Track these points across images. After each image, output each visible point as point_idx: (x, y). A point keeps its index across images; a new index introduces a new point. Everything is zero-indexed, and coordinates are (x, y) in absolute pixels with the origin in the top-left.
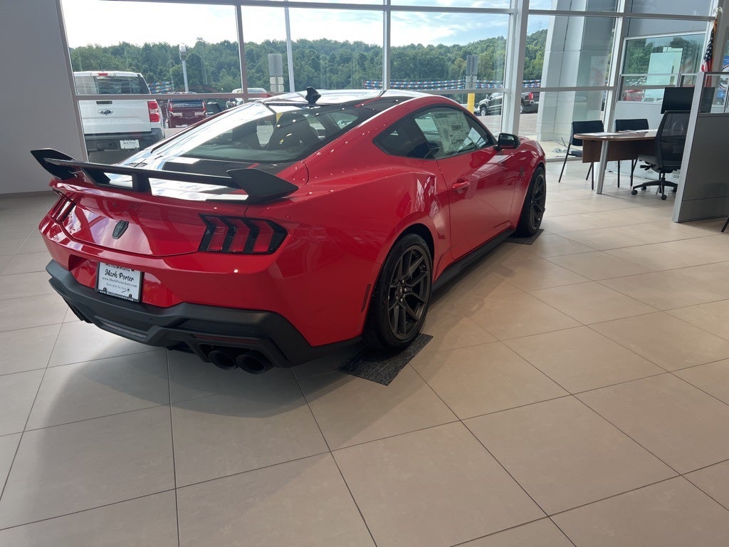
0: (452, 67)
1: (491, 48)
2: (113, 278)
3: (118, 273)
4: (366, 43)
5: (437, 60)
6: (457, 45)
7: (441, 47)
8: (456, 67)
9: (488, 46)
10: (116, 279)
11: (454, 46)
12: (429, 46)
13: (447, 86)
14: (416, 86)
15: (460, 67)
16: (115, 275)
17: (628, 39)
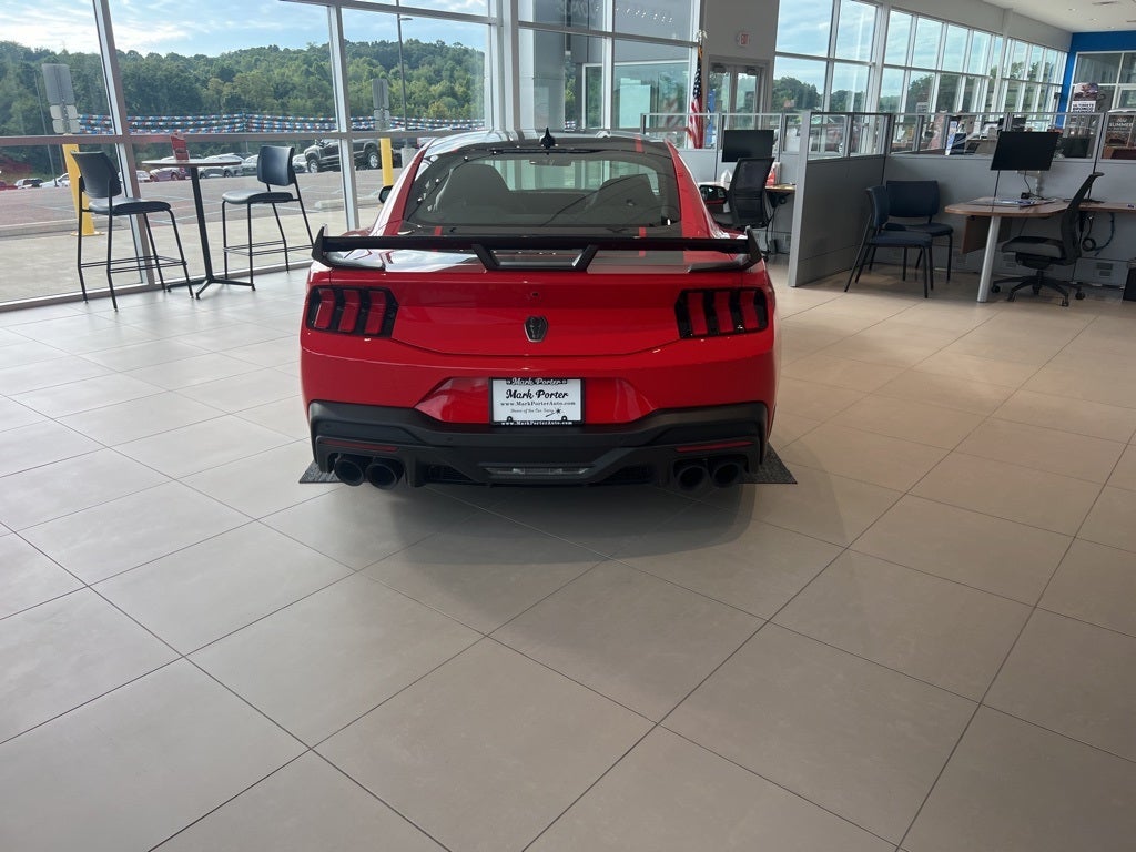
0: (206, 93)
1: (264, 64)
2: (525, 400)
3: (533, 392)
4: (26, 45)
5: (178, 80)
6: (203, 57)
7: (174, 57)
8: (210, 92)
9: (257, 60)
10: (530, 401)
11: (197, 57)
12: (151, 55)
13: (216, 125)
14: (161, 124)
15: (219, 92)
16: (528, 395)
17: (588, 65)
